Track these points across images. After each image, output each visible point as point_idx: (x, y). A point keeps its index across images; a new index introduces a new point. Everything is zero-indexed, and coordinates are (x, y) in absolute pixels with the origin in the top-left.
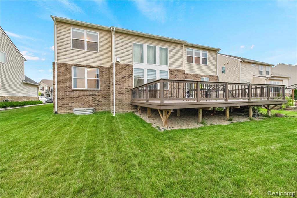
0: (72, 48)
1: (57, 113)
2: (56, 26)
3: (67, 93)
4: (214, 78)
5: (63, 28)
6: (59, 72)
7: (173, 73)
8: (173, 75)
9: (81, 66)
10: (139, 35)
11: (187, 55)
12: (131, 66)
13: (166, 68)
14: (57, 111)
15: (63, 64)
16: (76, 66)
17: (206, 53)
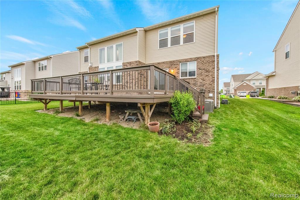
4: (207, 59)
11: (159, 40)
12: (97, 68)
17: (192, 24)
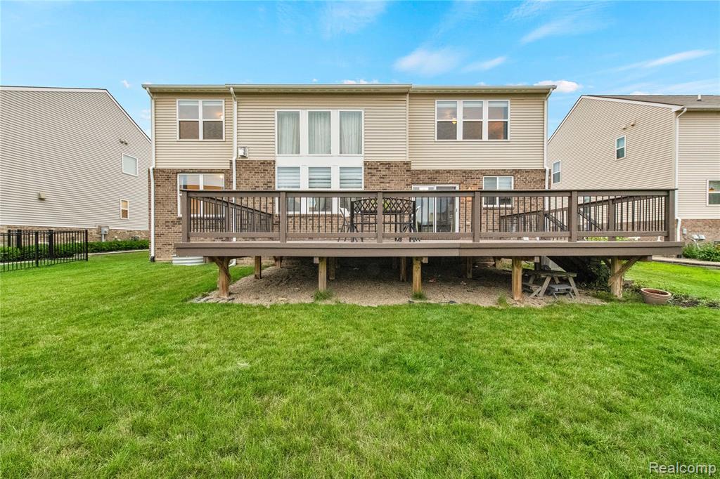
0: (178, 139)
1: (153, 260)
2: (153, 101)
3: (170, 224)
5: (165, 103)
6: (157, 186)
7: (374, 171)
8: (374, 178)
9: (191, 171)
10: (279, 91)
11: (436, 120)
12: (272, 163)
13: (358, 161)
14: (154, 257)
15: (163, 171)
16: (183, 171)
17: (504, 105)
